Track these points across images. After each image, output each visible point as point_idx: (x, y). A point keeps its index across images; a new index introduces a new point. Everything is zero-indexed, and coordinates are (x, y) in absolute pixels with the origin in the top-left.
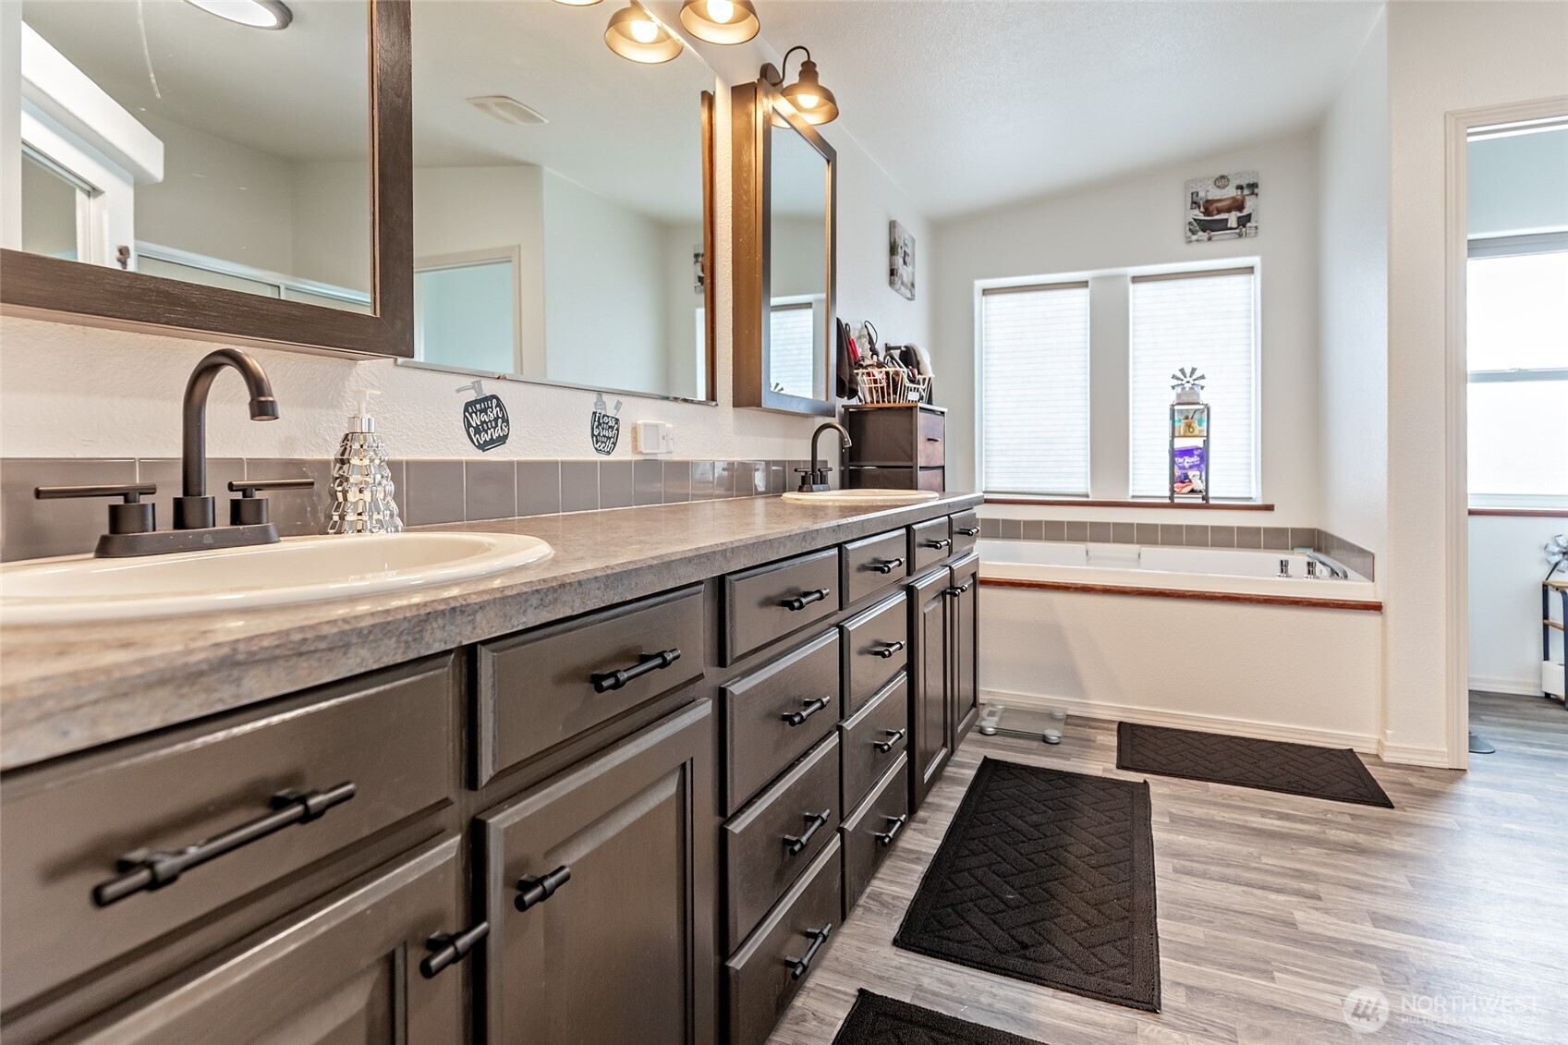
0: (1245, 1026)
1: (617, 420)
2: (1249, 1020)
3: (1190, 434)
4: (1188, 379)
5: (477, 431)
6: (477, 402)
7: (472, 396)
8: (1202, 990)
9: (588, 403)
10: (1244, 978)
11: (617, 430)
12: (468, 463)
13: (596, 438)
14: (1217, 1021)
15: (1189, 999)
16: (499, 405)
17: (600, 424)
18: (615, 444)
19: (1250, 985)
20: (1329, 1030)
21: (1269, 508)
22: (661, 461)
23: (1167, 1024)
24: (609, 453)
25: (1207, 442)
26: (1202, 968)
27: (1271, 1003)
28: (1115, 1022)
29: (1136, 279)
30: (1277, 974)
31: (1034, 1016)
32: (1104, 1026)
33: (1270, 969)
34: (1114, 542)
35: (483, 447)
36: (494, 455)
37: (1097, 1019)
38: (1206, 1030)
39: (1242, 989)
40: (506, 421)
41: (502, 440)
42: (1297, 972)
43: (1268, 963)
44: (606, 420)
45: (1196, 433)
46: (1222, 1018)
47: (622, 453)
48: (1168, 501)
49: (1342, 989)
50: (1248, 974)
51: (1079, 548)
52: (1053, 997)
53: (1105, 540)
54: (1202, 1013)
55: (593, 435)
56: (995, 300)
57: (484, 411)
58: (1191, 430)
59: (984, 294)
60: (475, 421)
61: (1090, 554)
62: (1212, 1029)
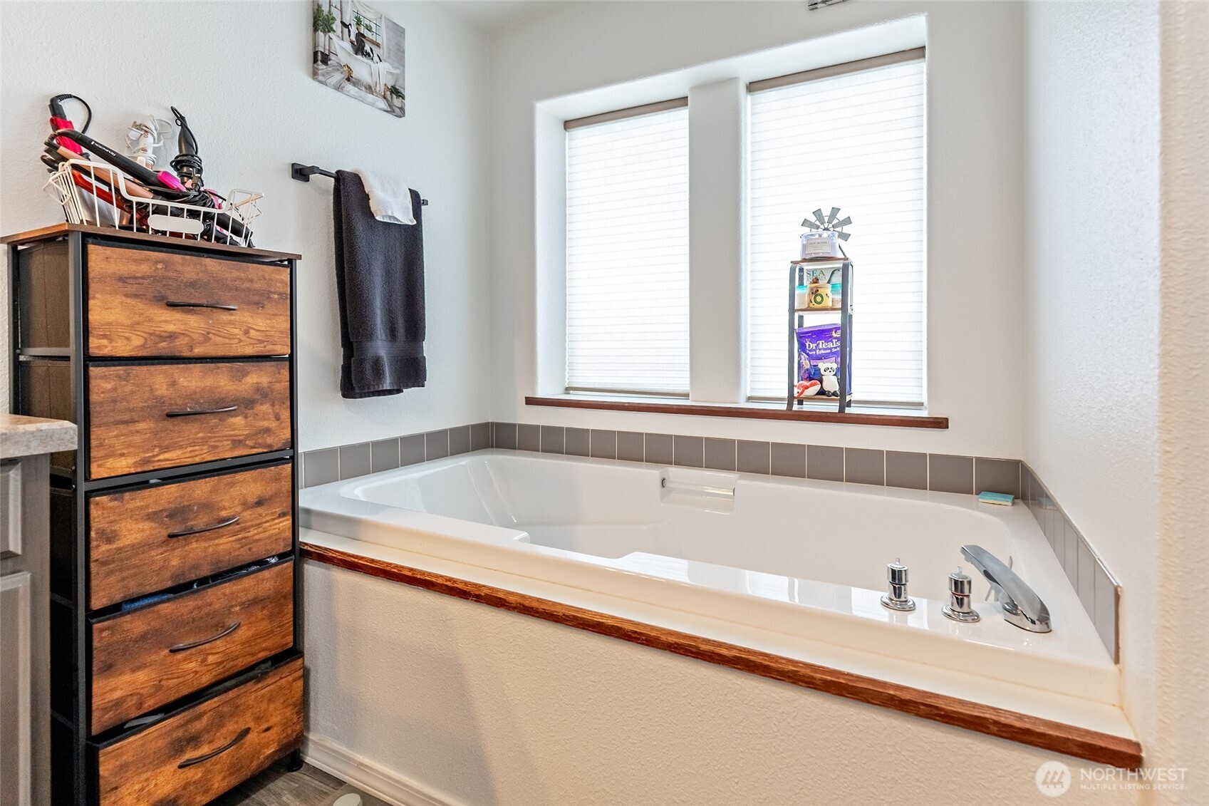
3: (817, 306)
4: (826, 225)
21: (940, 424)
25: (847, 319)
29: (753, 87)
34: (708, 467)
45: (828, 303)
48: (783, 407)
51: (651, 474)
53: (695, 463)
56: (582, 135)
58: (819, 299)
59: (566, 128)
61: (667, 484)
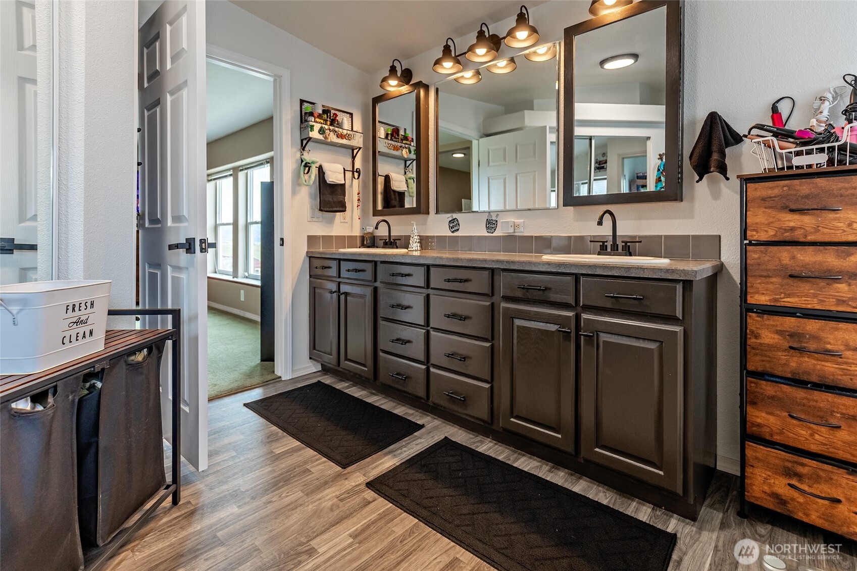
0: (340, 506)
1: (496, 221)
2: (341, 509)
5: (452, 228)
6: (452, 220)
7: (451, 219)
8: (365, 506)
9: (486, 217)
10: (359, 526)
11: (497, 224)
12: (449, 236)
13: (487, 228)
14: (349, 500)
15: (365, 499)
16: (457, 220)
17: (489, 223)
18: (495, 230)
19: (355, 524)
20: (314, 532)
22: (516, 236)
23: (360, 484)
24: (492, 233)
26: (375, 515)
27: (341, 523)
28: (372, 473)
30: (351, 540)
31: (390, 456)
32: (373, 469)
33: (357, 540)
35: (453, 232)
36: (455, 234)
37: (377, 469)
38: (348, 493)
39: (355, 520)
40: (459, 225)
41: (458, 230)
42: (345, 550)
43: (360, 543)
44: (492, 221)
46: (349, 502)
47: (498, 233)
49: (323, 560)
50: (360, 529)
52: (394, 464)
54: (356, 498)
55: (486, 227)
57: (453, 223)
60: (451, 225)
62: (347, 495)
